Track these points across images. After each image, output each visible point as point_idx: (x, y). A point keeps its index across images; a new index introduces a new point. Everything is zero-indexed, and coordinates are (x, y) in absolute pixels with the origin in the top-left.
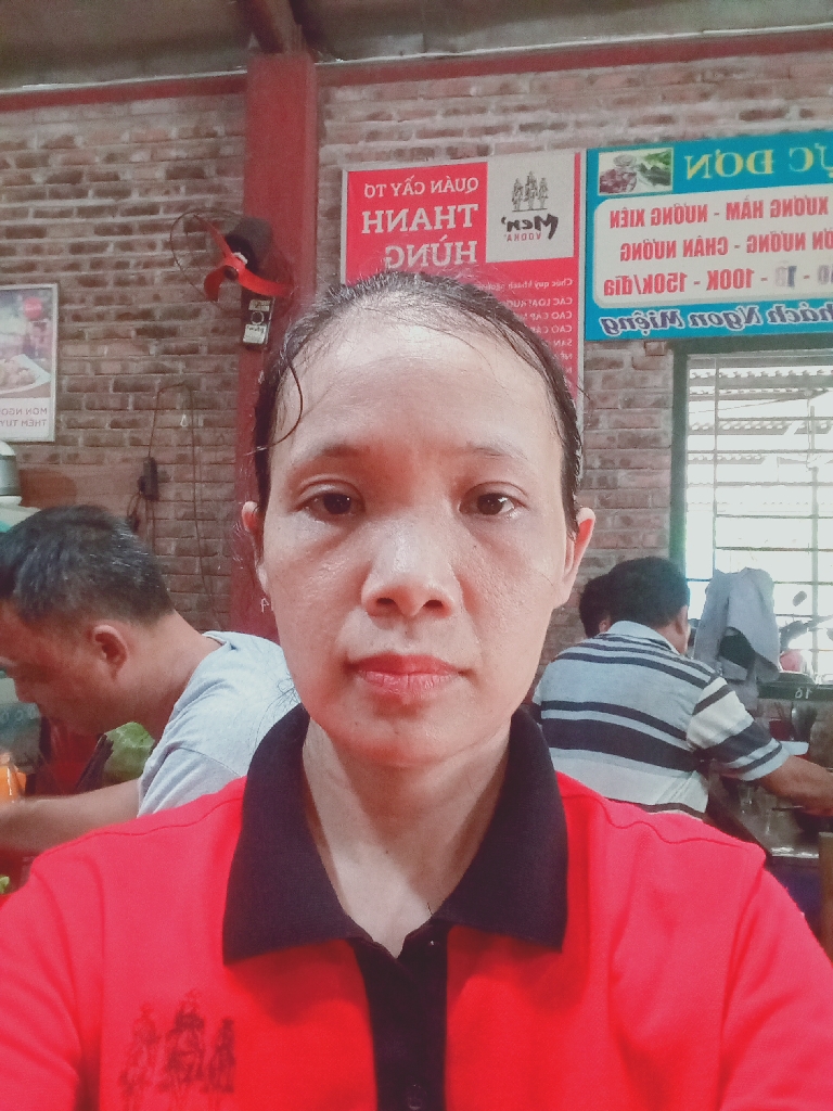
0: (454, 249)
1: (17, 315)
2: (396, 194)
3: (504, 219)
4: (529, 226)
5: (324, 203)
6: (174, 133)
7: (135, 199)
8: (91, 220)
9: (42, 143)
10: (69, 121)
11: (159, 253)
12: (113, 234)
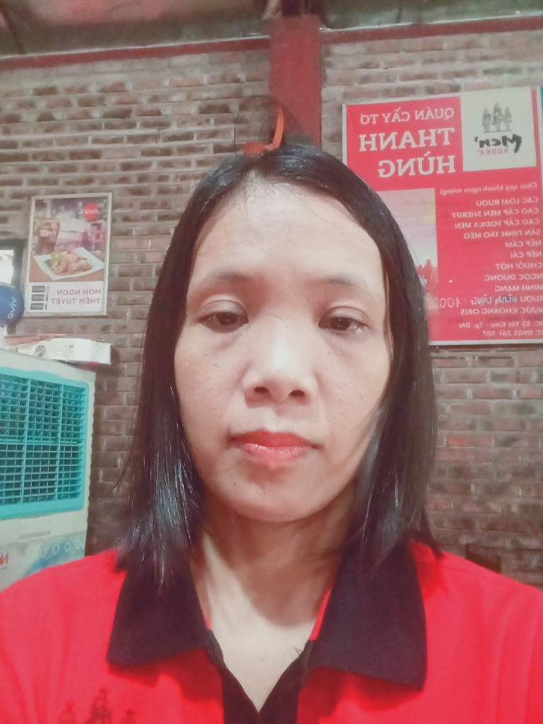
0: (436, 163)
1: (77, 217)
2: (387, 121)
3: (476, 139)
4: (498, 143)
5: (327, 129)
6: (205, 79)
7: (174, 129)
8: (137, 145)
9: (99, 88)
10: (120, 72)
11: (194, 169)
12: (158, 156)
